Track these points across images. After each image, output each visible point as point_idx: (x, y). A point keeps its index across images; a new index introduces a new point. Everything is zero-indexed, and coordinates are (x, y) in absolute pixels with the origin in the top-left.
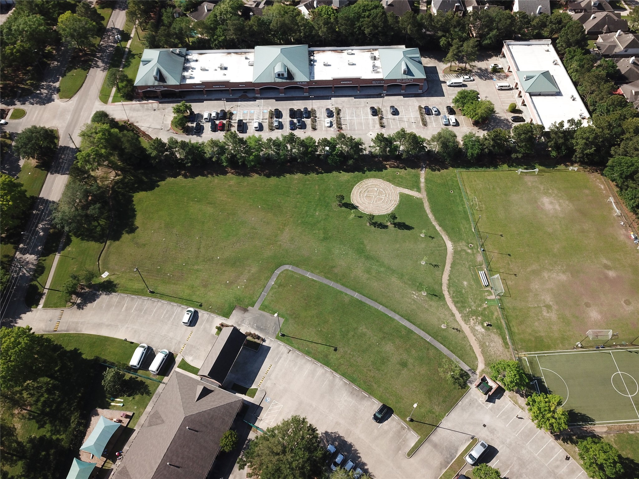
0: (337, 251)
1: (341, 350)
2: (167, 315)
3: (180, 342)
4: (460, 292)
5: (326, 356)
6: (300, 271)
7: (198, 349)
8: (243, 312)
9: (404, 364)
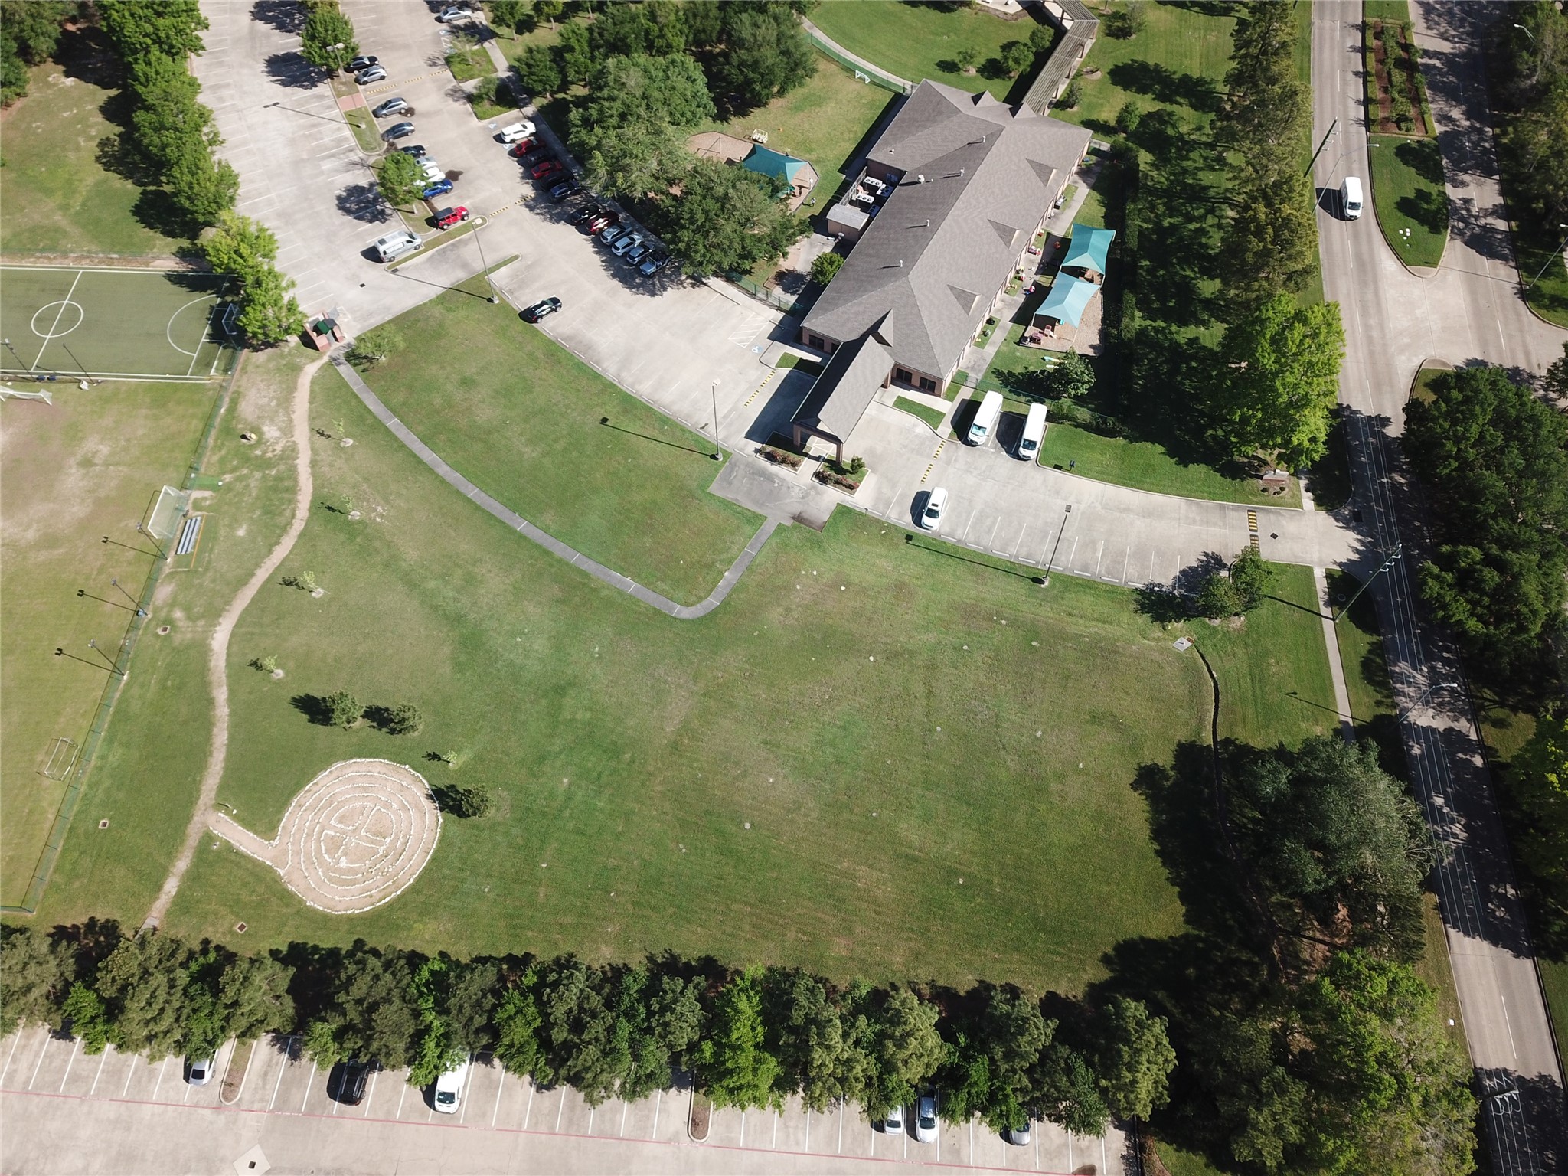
0: (540, 645)
1: (593, 420)
2: (988, 522)
3: (948, 462)
4: (267, 512)
5: (626, 411)
6: (651, 599)
7: (905, 447)
8: (805, 516)
9: (467, 383)
